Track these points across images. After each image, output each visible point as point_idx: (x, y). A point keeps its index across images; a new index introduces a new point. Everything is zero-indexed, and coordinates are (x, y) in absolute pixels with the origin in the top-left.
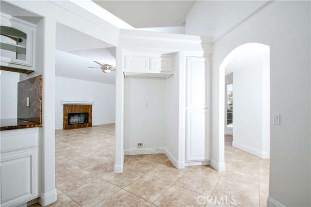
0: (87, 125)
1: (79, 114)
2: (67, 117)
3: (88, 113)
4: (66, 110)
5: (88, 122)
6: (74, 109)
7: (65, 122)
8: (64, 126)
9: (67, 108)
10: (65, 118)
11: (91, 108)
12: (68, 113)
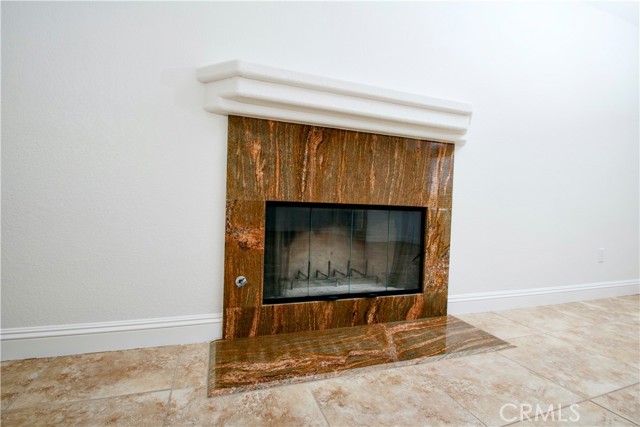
2: (255, 238)
3: (423, 212)
4: (250, 171)
5: (418, 284)
6: (313, 170)
7: (241, 280)
8: (230, 312)
9: (257, 147)
10: (244, 246)
11: (446, 175)
12: (265, 197)
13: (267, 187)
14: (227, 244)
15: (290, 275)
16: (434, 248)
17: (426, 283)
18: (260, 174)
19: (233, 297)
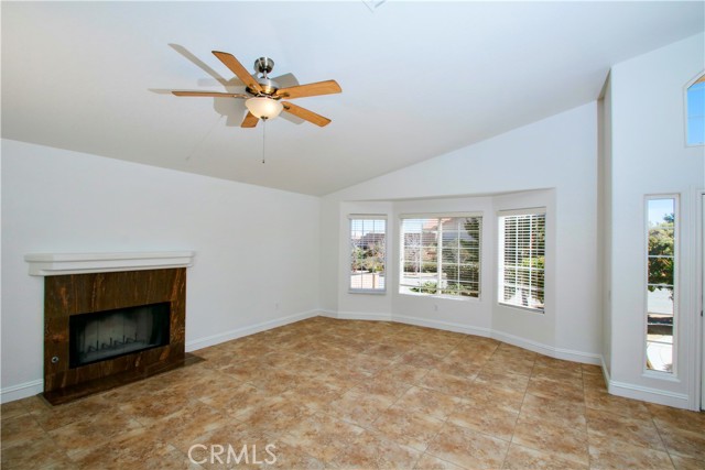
0: (164, 356)
1: (130, 313)
2: (63, 336)
3: (168, 304)
4: (60, 302)
5: (166, 341)
6: (99, 295)
7: (55, 359)
8: (49, 377)
9: (63, 290)
10: (57, 341)
11: (181, 283)
12: (68, 314)
13: (70, 309)
14: (46, 342)
15: (86, 351)
16: (175, 321)
17: (171, 339)
18: (65, 302)
19: (50, 368)
